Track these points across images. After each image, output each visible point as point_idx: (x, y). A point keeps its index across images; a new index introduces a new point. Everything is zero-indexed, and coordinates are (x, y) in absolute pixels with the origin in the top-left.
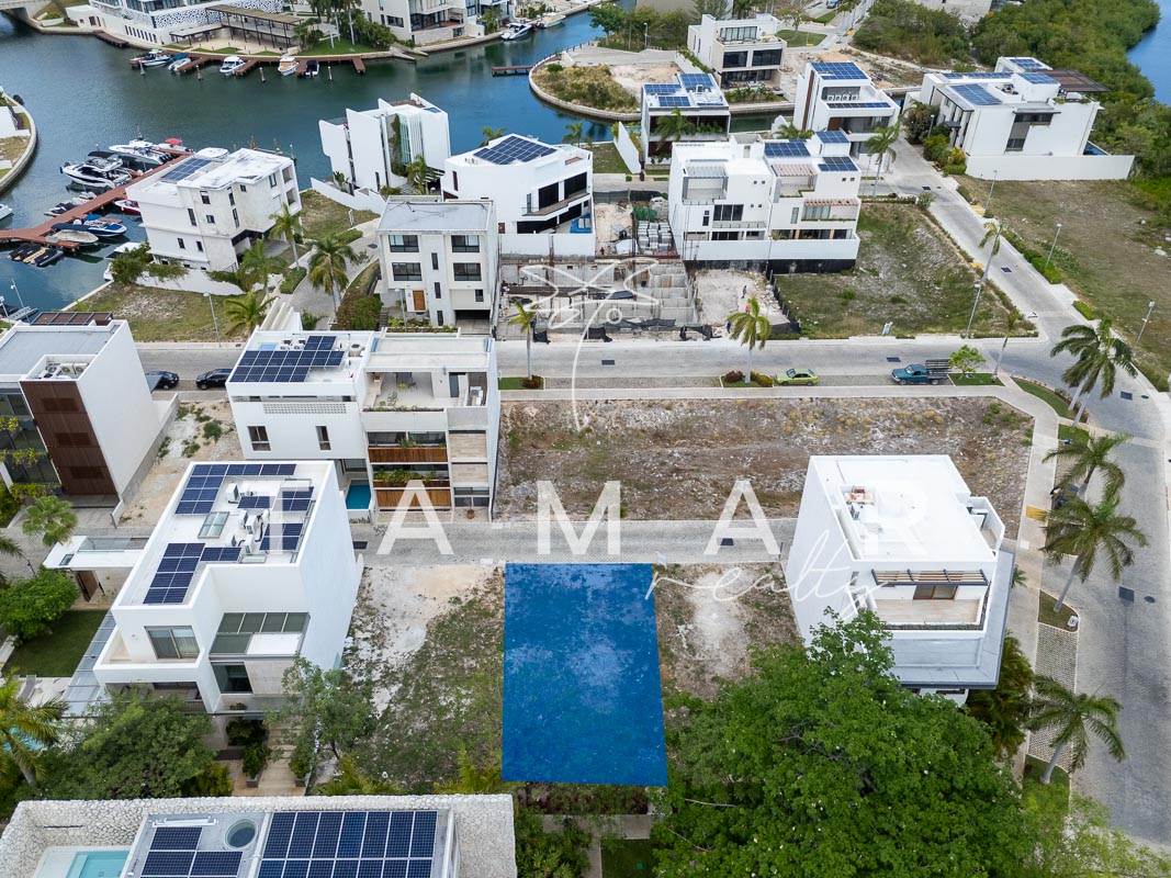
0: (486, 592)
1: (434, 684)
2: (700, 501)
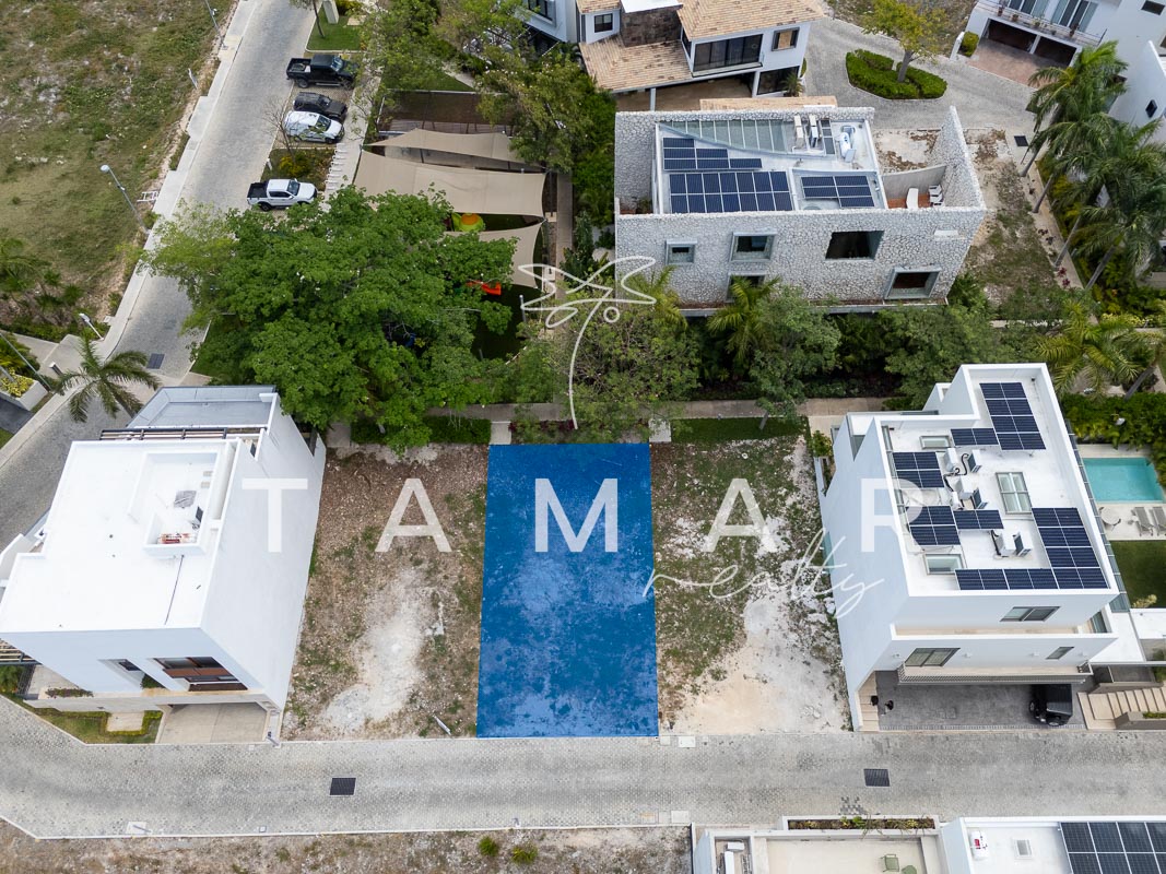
0: (680, 687)
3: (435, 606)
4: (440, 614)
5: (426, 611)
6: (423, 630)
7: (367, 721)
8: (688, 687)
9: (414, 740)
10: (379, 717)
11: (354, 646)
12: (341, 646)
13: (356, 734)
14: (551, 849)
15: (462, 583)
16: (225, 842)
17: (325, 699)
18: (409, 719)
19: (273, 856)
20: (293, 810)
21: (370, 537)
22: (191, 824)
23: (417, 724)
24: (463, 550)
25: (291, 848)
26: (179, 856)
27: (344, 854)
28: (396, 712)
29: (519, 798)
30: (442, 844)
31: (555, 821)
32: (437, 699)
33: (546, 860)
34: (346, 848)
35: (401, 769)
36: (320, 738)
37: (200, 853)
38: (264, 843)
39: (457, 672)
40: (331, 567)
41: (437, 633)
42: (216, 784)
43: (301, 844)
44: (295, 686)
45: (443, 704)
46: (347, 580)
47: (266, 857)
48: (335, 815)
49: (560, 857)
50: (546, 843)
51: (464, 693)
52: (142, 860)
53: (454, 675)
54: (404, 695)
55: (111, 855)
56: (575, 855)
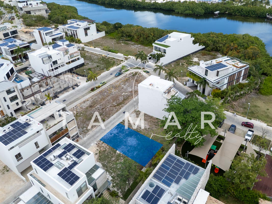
1: (113, 167)
2: (113, 110)
8: (99, 149)
15: (141, 132)
16: (128, 103)
17: (136, 114)
20: (126, 108)
22: (133, 101)
26: (130, 100)
34: (118, 111)
35: (121, 117)
36: (132, 112)
38: (125, 105)
43: (122, 108)
48: (122, 111)
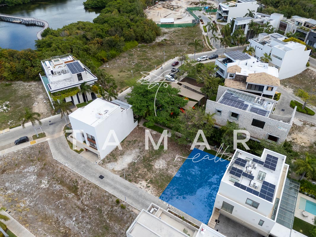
3: (138, 157)
4: (138, 159)
5: (136, 157)
6: (133, 160)
7: (113, 169)
9: (118, 176)
10: (115, 169)
11: (120, 157)
12: (118, 155)
13: (110, 170)
14: (129, 209)
15: (145, 156)
16: (78, 175)
17: (109, 162)
18: (120, 173)
19: (83, 181)
20: (91, 176)
21: (135, 141)
22: (75, 169)
23: (121, 174)
24: (149, 151)
25: (87, 182)
26: (70, 173)
27: (94, 188)
28: (119, 170)
29: (129, 197)
30: (111, 196)
31: (133, 205)
32: (127, 172)
33: (126, 210)
34: (95, 187)
35: (113, 180)
36: (104, 167)
37: (73, 174)
38: (83, 178)
39: (134, 170)
40: (125, 143)
41: (135, 162)
42: (83, 165)
43: (88, 182)
44: (106, 157)
45: (128, 173)
46: (127, 146)
47: (82, 181)
48: (97, 181)
49: (129, 212)
50: (128, 207)
51: (133, 174)
52: (65, 170)
53: (133, 170)
54: (122, 168)
55: (61, 167)
56: (132, 213)
